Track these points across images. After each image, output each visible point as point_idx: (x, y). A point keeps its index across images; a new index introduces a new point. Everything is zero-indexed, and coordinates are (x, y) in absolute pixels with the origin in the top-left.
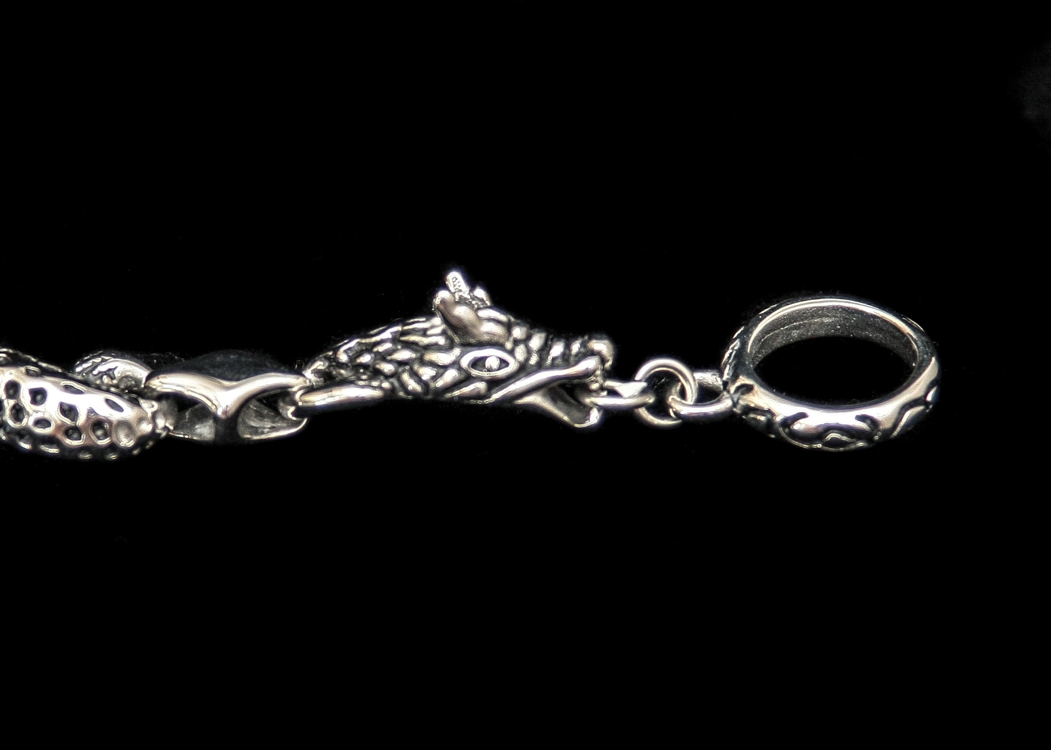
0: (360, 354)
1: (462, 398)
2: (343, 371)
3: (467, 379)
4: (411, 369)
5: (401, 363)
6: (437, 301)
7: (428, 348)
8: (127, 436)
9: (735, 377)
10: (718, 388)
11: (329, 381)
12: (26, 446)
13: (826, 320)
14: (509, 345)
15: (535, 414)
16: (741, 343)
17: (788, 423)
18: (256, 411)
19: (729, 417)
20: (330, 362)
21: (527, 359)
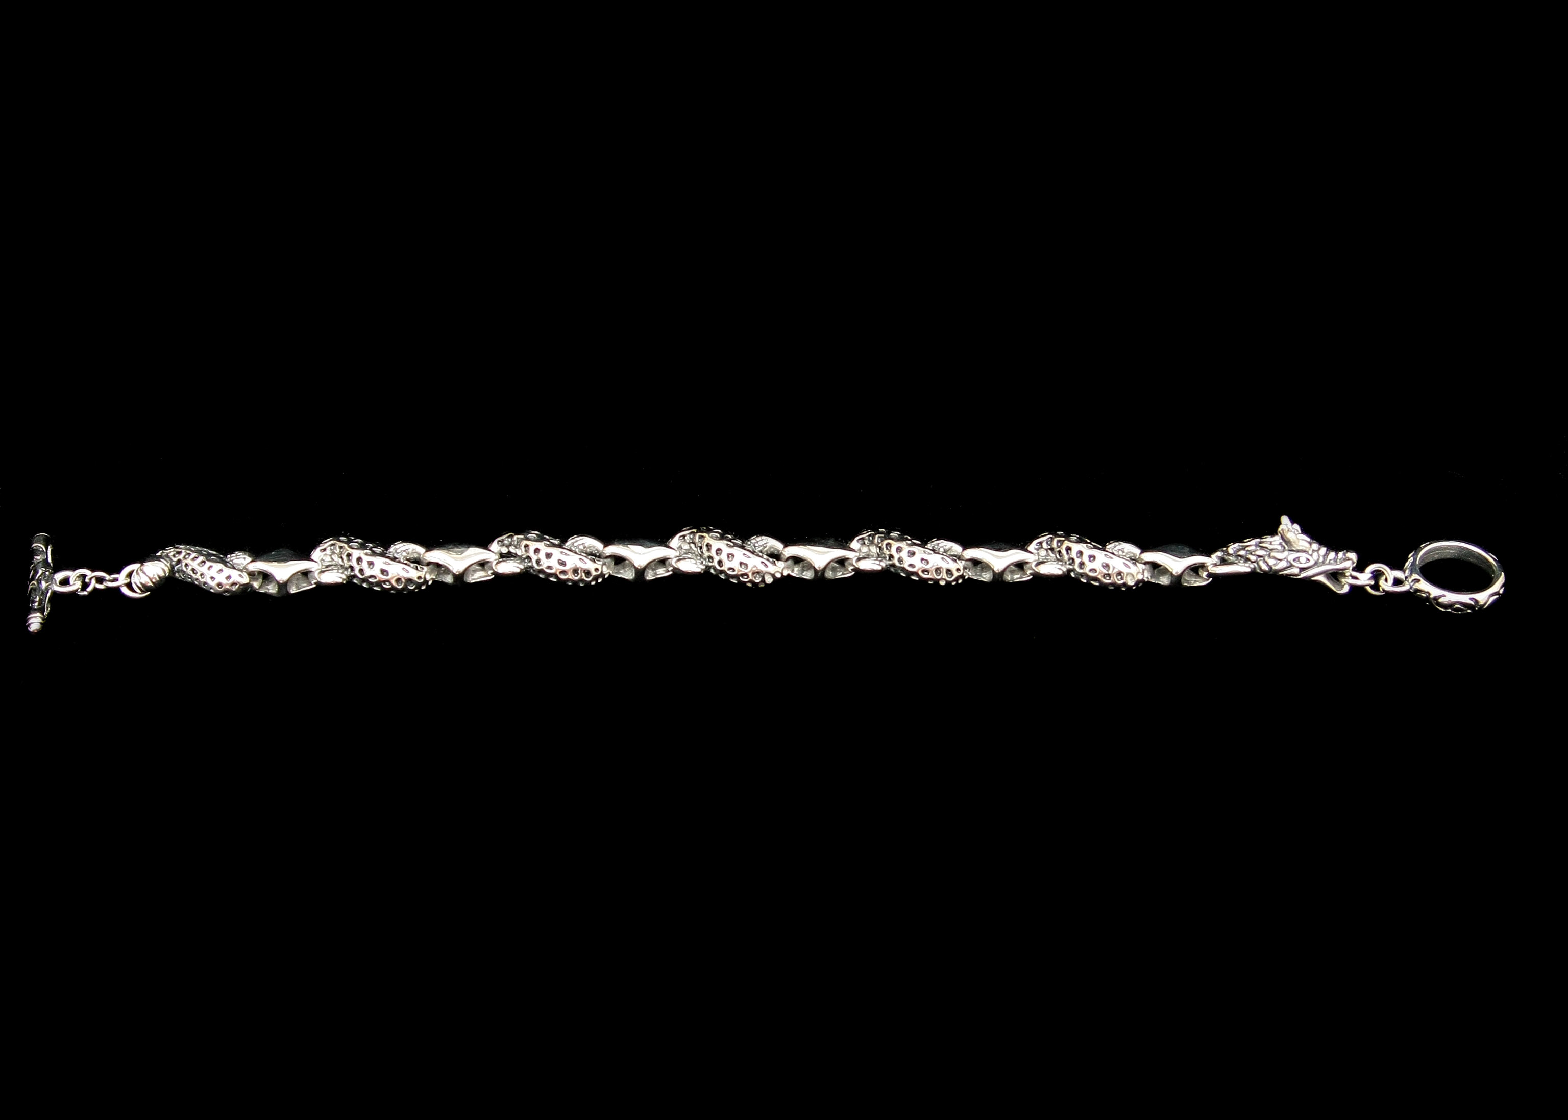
0: (1239, 550)
1: (1287, 575)
2: (1230, 558)
3: (1291, 566)
4: (1264, 559)
5: (1260, 556)
6: (1280, 529)
7: (1271, 550)
8: (1131, 580)
9: (1411, 574)
10: (1402, 579)
11: (1223, 561)
12: (1084, 581)
13: (1451, 551)
14: (1310, 552)
15: (1319, 584)
16: (1414, 559)
17: (1436, 599)
18: (1187, 573)
19: (1407, 593)
20: (1224, 553)
21: (1318, 560)
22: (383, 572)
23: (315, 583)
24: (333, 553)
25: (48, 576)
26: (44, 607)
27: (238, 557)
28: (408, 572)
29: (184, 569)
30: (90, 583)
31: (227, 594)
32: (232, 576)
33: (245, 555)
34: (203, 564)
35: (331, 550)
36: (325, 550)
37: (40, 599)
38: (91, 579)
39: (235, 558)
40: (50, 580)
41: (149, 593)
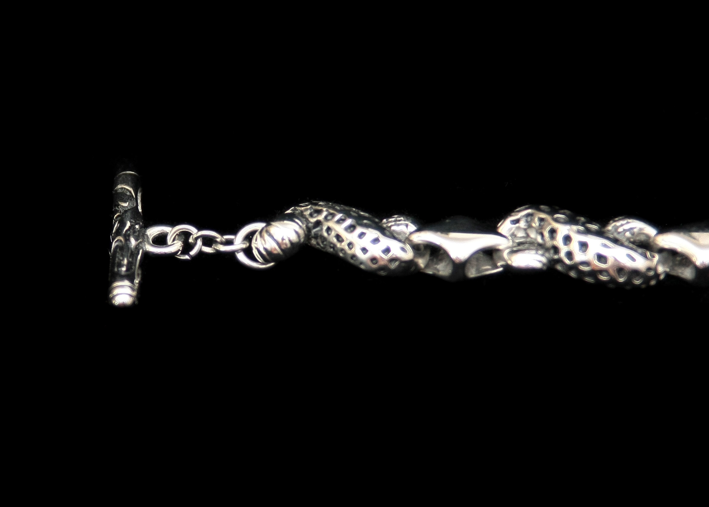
22: (601, 258)
23: (502, 266)
24: (530, 226)
25: (139, 231)
26: (134, 273)
27: (398, 223)
28: (633, 259)
29: (325, 234)
30: (195, 244)
31: (383, 273)
32: (391, 249)
33: (408, 220)
34: (352, 229)
35: (527, 221)
36: (517, 221)
37: (129, 263)
38: (196, 239)
39: (393, 223)
40: (141, 236)
41: (272, 264)
